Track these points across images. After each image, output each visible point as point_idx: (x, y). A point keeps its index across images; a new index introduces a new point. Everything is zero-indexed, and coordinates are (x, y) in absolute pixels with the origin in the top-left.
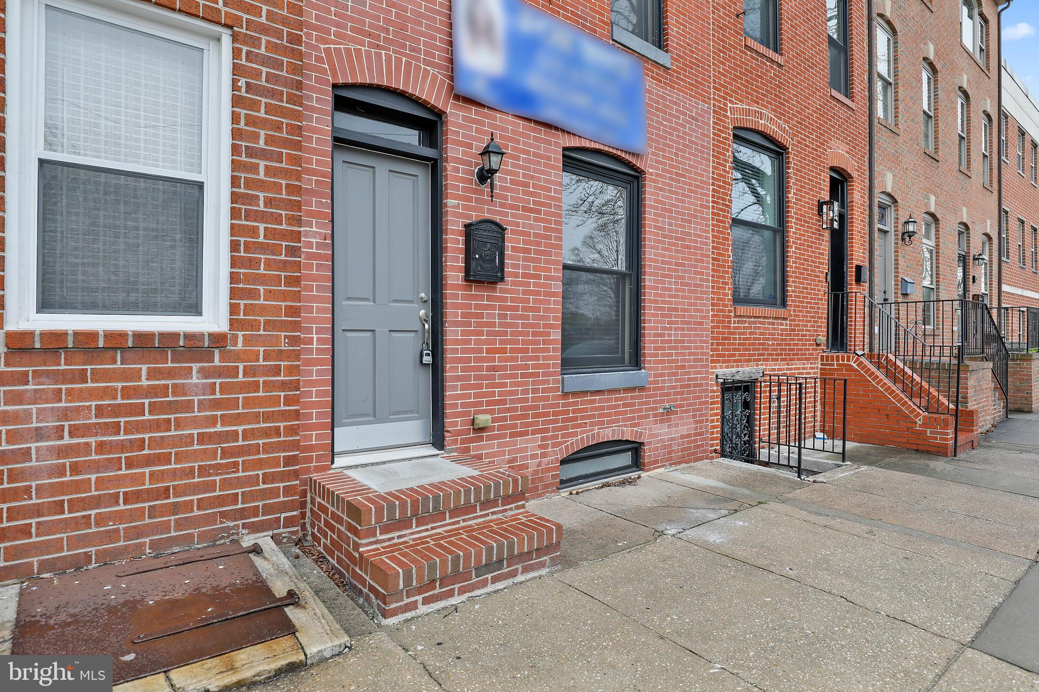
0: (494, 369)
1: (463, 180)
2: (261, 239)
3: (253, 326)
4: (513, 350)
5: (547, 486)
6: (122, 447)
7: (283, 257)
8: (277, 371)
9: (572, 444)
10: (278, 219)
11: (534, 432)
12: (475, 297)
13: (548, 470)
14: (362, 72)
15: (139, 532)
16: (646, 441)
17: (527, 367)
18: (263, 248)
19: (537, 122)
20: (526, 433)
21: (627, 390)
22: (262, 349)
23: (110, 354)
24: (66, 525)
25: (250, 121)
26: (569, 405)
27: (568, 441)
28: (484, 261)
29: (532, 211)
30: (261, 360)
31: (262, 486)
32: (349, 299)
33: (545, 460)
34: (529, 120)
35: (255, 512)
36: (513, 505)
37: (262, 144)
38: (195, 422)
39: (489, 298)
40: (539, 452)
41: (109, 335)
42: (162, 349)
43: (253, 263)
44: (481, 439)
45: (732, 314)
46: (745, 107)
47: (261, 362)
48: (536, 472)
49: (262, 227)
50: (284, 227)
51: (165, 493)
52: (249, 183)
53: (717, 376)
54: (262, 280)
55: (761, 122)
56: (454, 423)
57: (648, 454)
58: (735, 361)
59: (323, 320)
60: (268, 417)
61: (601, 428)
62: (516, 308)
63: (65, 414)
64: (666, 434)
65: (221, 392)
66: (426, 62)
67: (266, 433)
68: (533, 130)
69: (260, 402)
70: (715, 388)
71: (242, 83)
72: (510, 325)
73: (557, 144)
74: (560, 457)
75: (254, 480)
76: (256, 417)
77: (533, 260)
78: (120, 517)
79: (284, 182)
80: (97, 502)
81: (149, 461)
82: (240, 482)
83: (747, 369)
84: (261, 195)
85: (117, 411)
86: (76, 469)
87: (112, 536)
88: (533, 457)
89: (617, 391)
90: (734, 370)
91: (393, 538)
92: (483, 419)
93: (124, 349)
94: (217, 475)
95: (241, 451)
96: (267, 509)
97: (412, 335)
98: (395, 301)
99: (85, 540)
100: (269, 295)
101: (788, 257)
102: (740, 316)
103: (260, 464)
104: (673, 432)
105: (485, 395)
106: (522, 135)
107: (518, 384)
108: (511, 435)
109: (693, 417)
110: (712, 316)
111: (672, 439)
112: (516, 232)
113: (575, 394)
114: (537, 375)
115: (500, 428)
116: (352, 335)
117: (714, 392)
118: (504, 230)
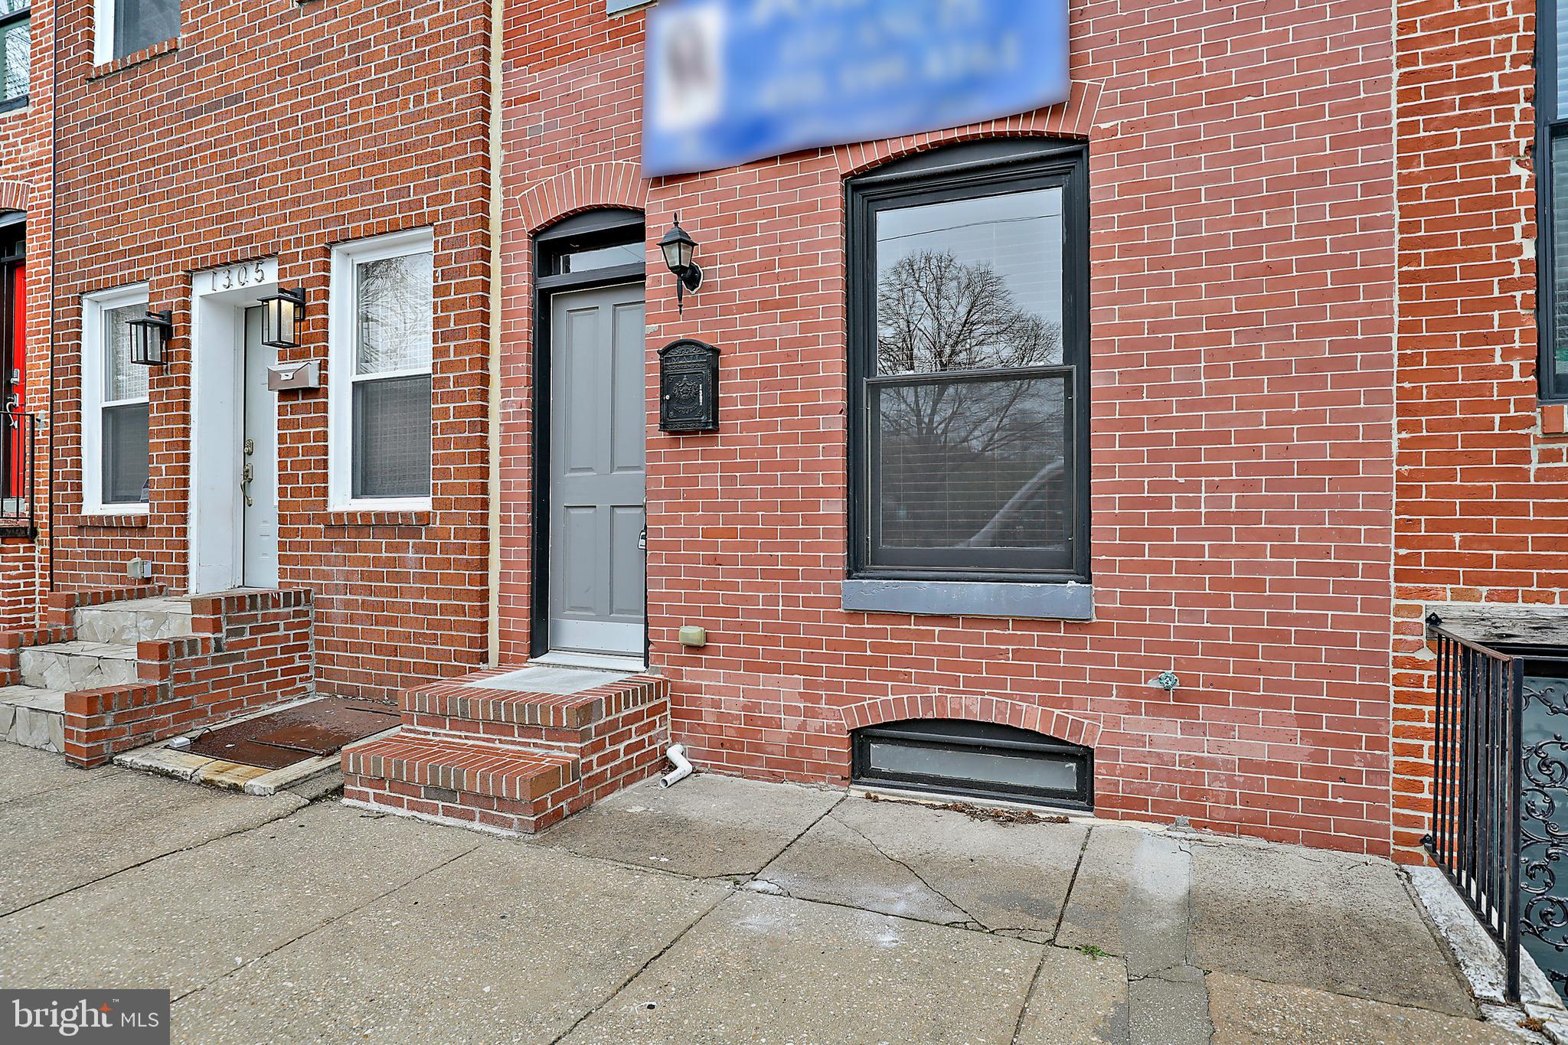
0: (715, 560)
4: (745, 533)
5: (820, 769)
11: (790, 670)
12: (685, 455)
13: (820, 740)
16: (1095, 745)
17: (773, 560)
19: (786, 157)
20: (776, 669)
21: (1020, 622)
22: (453, 527)
25: (444, 307)
26: (863, 633)
27: (865, 699)
29: (777, 305)
30: (452, 538)
32: (573, 470)
33: (814, 723)
34: (772, 160)
36: (562, 744)
37: (452, 326)
38: (411, 592)
39: (705, 455)
40: (802, 705)
44: (698, 663)
48: (796, 738)
51: (394, 651)
53: (1434, 621)
61: (949, 692)
62: (752, 467)
64: (1176, 744)
65: (426, 566)
70: (1422, 655)
71: (439, 274)
72: (741, 494)
73: (829, 176)
74: (849, 725)
76: (449, 594)
77: (781, 385)
81: (386, 621)
85: (370, 576)
88: (790, 710)
89: (1000, 621)
91: (428, 733)
92: (692, 633)
94: (425, 643)
95: (439, 624)
98: (620, 468)
104: (1206, 747)
105: (703, 598)
106: (759, 189)
107: (758, 587)
108: (748, 667)
109: (1301, 721)
110: (1403, 443)
111: (1200, 762)
112: (744, 347)
113: (875, 615)
114: (794, 575)
115: (728, 652)
116: (573, 512)
117: (1417, 664)
118: (716, 352)
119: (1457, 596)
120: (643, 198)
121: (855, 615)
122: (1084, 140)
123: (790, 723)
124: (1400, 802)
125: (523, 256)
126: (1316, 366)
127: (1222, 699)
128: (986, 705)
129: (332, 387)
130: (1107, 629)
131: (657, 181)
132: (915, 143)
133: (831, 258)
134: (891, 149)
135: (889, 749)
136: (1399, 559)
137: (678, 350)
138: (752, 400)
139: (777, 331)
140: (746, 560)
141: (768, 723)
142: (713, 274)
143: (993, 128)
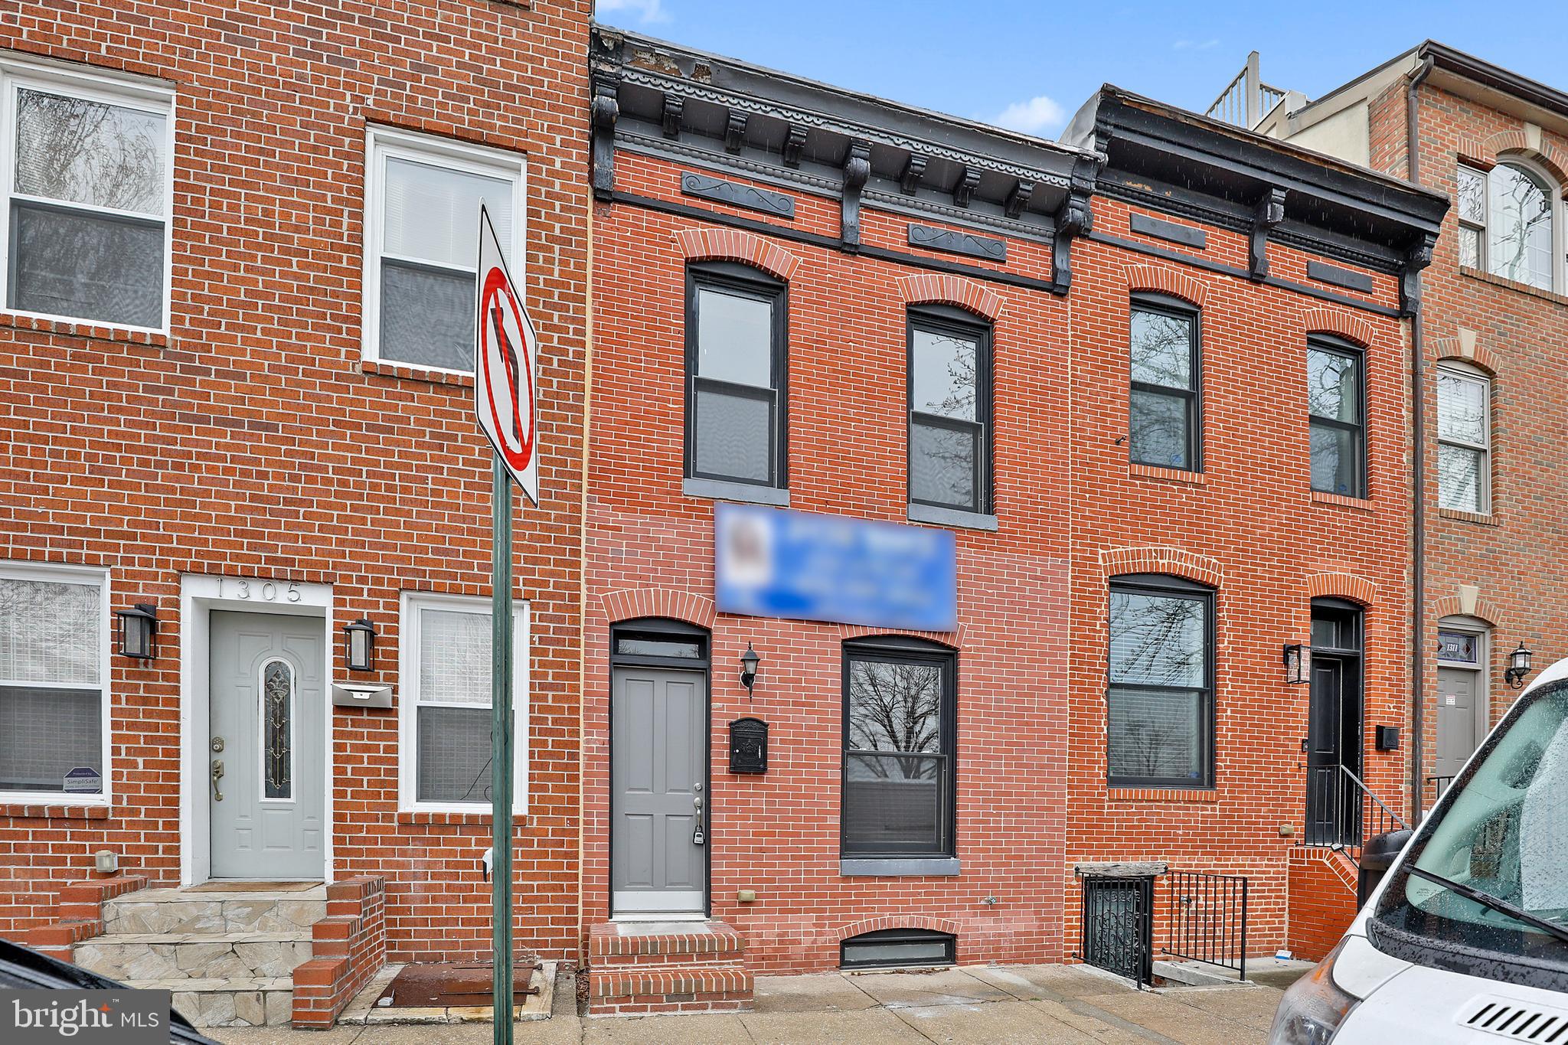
0: (761, 850)
1: (728, 685)
2: (550, 748)
3: (545, 811)
4: (781, 834)
5: (825, 964)
6: (460, 888)
7: (565, 761)
8: (561, 844)
9: (855, 927)
10: (562, 733)
11: (807, 911)
12: (741, 787)
13: (825, 948)
14: (634, 609)
15: (469, 945)
16: (960, 933)
17: (798, 849)
18: (551, 755)
19: (810, 621)
20: (799, 911)
21: (928, 878)
22: (551, 827)
23: (454, 828)
24: (429, 934)
25: (542, 664)
26: (851, 888)
27: (850, 923)
28: (745, 754)
29: (803, 704)
30: (550, 835)
31: (551, 926)
32: (631, 789)
33: (821, 938)
34: (801, 620)
35: (545, 944)
37: (550, 680)
39: (755, 787)
40: (813, 930)
41: (452, 816)
42: (484, 826)
43: (545, 766)
44: (748, 912)
45: (1107, 798)
46: (1130, 549)
47: (550, 837)
48: (810, 949)
49: (550, 739)
50: (566, 738)
52: (541, 709)
53: (1077, 869)
54: (550, 778)
55: (1161, 562)
56: (720, 895)
57: (961, 948)
58: (1112, 853)
59: (601, 808)
60: (555, 877)
61: (894, 915)
62: (787, 795)
63: (429, 865)
64: (991, 928)
65: (522, 857)
66: (691, 589)
67: (553, 888)
68: (805, 628)
69: (549, 865)
70: (1074, 883)
71: (536, 638)
72: (779, 811)
73: (834, 638)
74: (840, 938)
75: (545, 921)
76: (546, 877)
77: (805, 751)
78: (459, 933)
79: (566, 706)
80: (446, 922)
81: (476, 899)
82: (535, 921)
83: (1138, 864)
84: (550, 717)
85: (457, 865)
86: (434, 899)
87: (455, 945)
88: (806, 934)
89: (919, 878)
90: (1110, 864)
91: (618, 968)
92: (747, 894)
93: (461, 825)
95: (536, 899)
96: (555, 943)
97: (688, 819)
98: (671, 790)
99: (439, 945)
100: (556, 788)
101: (1217, 723)
102: (1119, 800)
103: (549, 910)
104: (1002, 928)
105: (751, 873)
106: (793, 635)
107: (789, 865)
108: (781, 911)
109: (1036, 913)
110: (1069, 800)
111: (1000, 935)
112: (782, 726)
113: (858, 878)
114: (811, 858)
115: (768, 904)
116: (630, 818)
117: (1072, 887)
118: (767, 725)
119: (1085, 859)
120: (710, 621)
121: (846, 878)
122: (956, 649)
123: (806, 941)
124: (1067, 941)
125: (604, 637)
126: (1042, 766)
127: (1008, 906)
128: (912, 920)
129: (402, 708)
130: (965, 879)
131: (722, 614)
132: (882, 632)
133: (835, 683)
134: (869, 632)
135: (855, 949)
136: (1068, 846)
137: (745, 724)
138: (787, 757)
139: (804, 719)
140: (781, 850)
141: (793, 942)
142: (762, 679)
143: (926, 636)
